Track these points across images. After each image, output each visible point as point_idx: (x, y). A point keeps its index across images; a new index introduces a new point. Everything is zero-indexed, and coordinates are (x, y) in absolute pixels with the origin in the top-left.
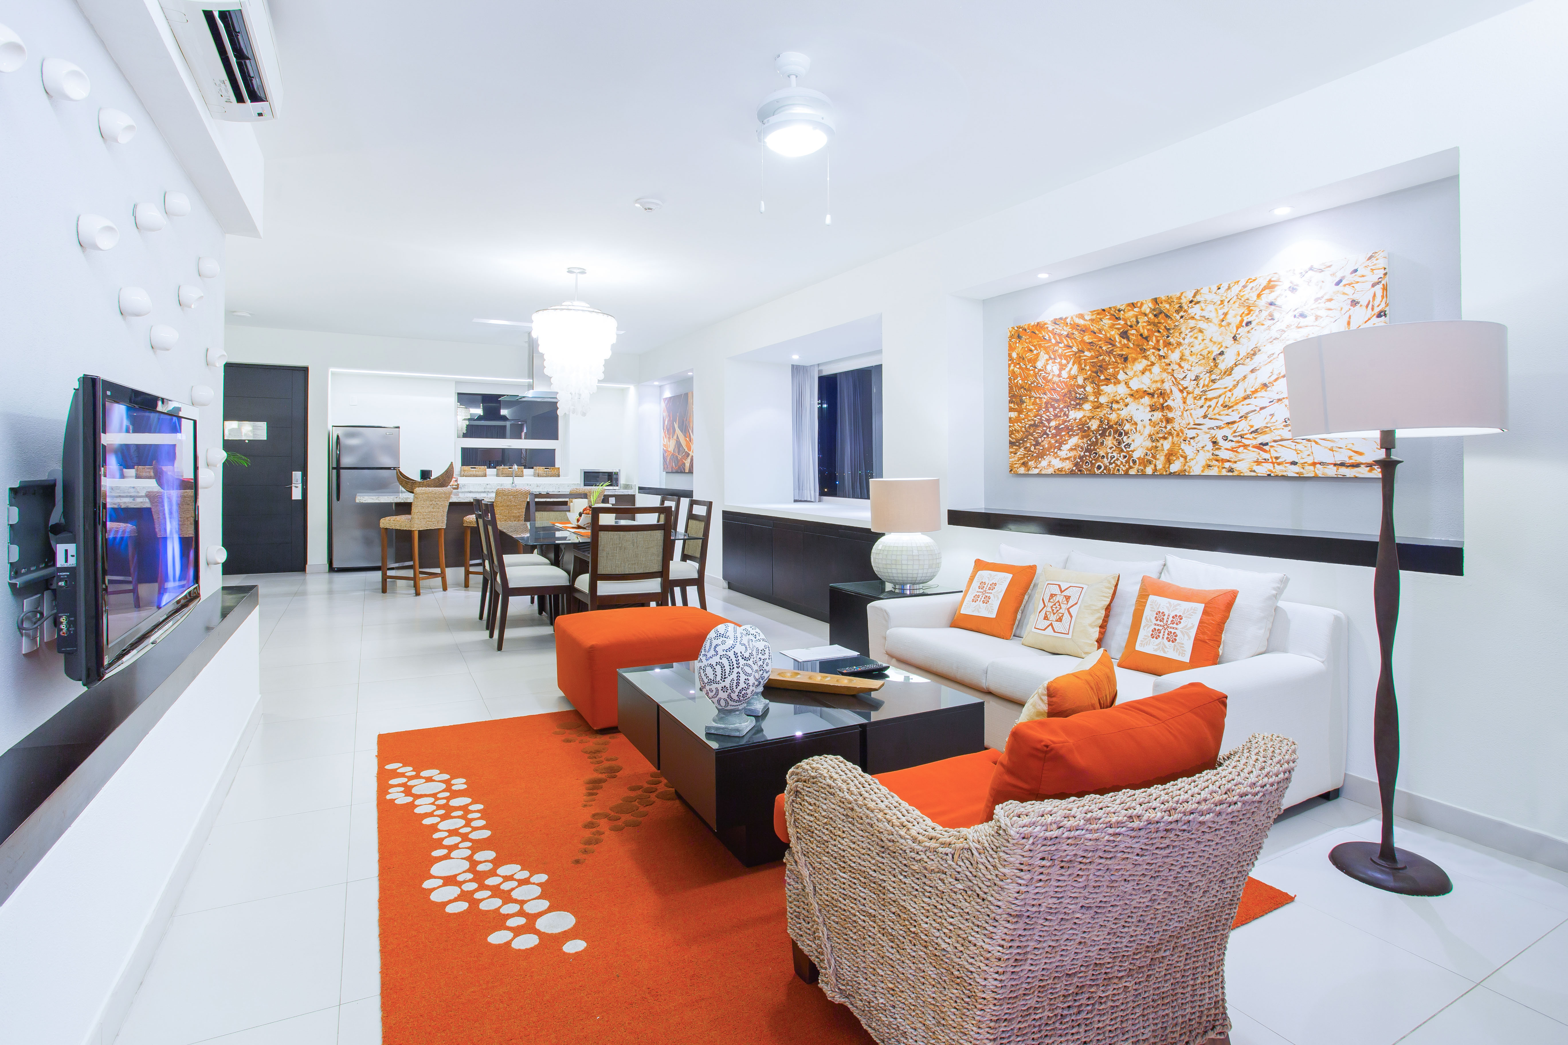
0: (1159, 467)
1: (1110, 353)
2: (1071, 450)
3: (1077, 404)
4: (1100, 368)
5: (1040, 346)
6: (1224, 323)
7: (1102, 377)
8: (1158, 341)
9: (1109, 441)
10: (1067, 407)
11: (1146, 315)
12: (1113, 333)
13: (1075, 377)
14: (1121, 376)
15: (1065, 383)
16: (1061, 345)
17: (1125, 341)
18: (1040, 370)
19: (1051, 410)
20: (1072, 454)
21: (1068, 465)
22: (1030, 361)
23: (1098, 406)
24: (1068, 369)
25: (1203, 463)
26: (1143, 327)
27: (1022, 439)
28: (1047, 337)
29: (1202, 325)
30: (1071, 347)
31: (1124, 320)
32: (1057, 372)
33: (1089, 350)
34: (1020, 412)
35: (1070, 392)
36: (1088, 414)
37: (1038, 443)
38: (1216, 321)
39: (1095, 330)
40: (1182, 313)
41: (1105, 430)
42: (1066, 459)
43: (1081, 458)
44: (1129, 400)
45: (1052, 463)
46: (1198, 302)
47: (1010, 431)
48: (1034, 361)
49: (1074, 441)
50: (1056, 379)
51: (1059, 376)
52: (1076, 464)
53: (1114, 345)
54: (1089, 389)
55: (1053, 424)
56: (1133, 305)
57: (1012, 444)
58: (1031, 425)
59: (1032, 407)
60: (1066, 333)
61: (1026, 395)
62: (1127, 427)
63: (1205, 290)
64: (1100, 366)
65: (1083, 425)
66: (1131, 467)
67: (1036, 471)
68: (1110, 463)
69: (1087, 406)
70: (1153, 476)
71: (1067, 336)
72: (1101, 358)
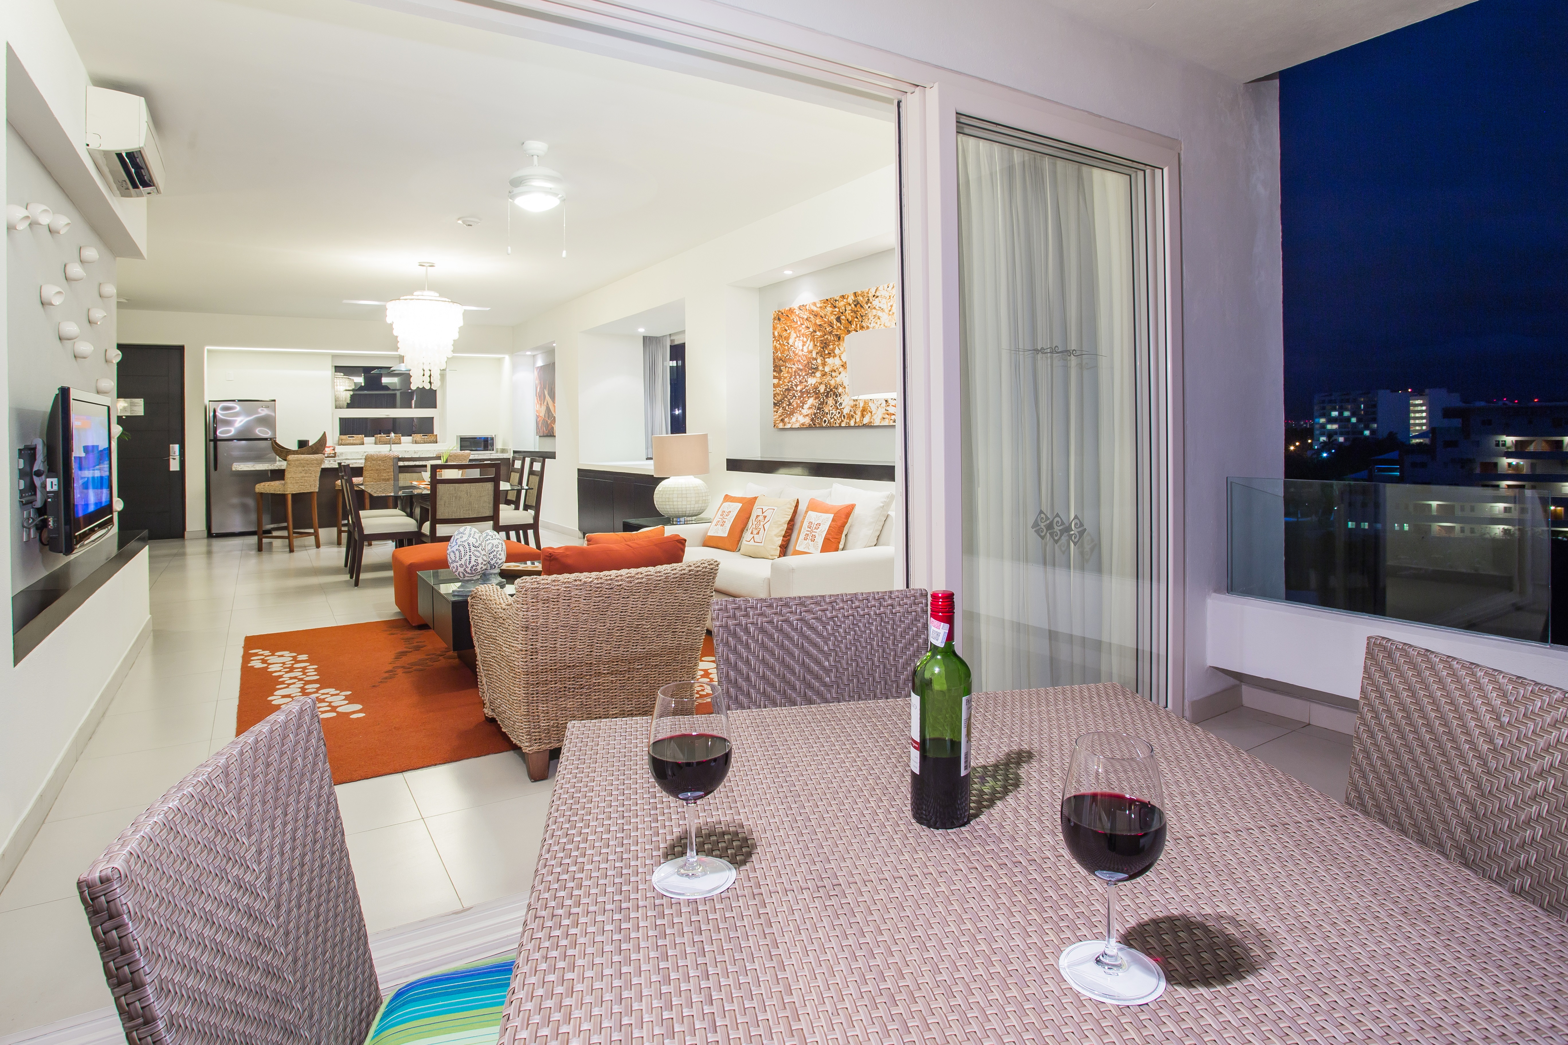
0: (858, 420)
1: (831, 333)
2: (810, 408)
3: (813, 372)
4: (825, 344)
5: (791, 327)
6: (891, 313)
7: (826, 352)
8: (857, 325)
9: (831, 401)
10: (807, 375)
11: (850, 305)
12: (832, 318)
13: (811, 352)
14: (837, 351)
15: (806, 356)
16: (803, 326)
17: (839, 324)
18: (791, 346)
19: (798, 377)
20: (809, 412)
21: (807, 421)
22: (785, 338)
23: (824, 374)
24: (807, 345)
25: (880, 416)
26: (849, 315)
27: (781, 401)
28: (795, 320)
29: (880, 313)
30: (809, 328)
31: (839, 308)
32: (801, 348)
33: (819, 330)
34: (780, 379)
35: (808, 363)
36: (819, 381)
37: (790, 404)
38: (887, 311)
39: (823, 315)
40: (869, 305)
41: (828, 393)
42: (807, 415)
43: (815, 414)
44: (841, 369)
45: (800, 419)
46: (877, 297)
47: (774, 395)
48: (787, 338)
49: (811, 401)
50: (800, 353)
51: (802, 350)
52: (812, 420)
53: (833, 327)
54: (819, 361)
55: (799, 388)
56: (843, 297)
57: (775, 404)
58: (786, 389)
59: (786, 375)
60: (806, 317)
61: (783, 366)
62: (840, 390)
63: (881, 288)
64: (825, 343)
65: (816, 389)
66: (842, 421)
67: (788, 426)
68: (831, 418)
69: (818, 374)
70: (854, 427)
71: (807, 319)
72: (826, 337)
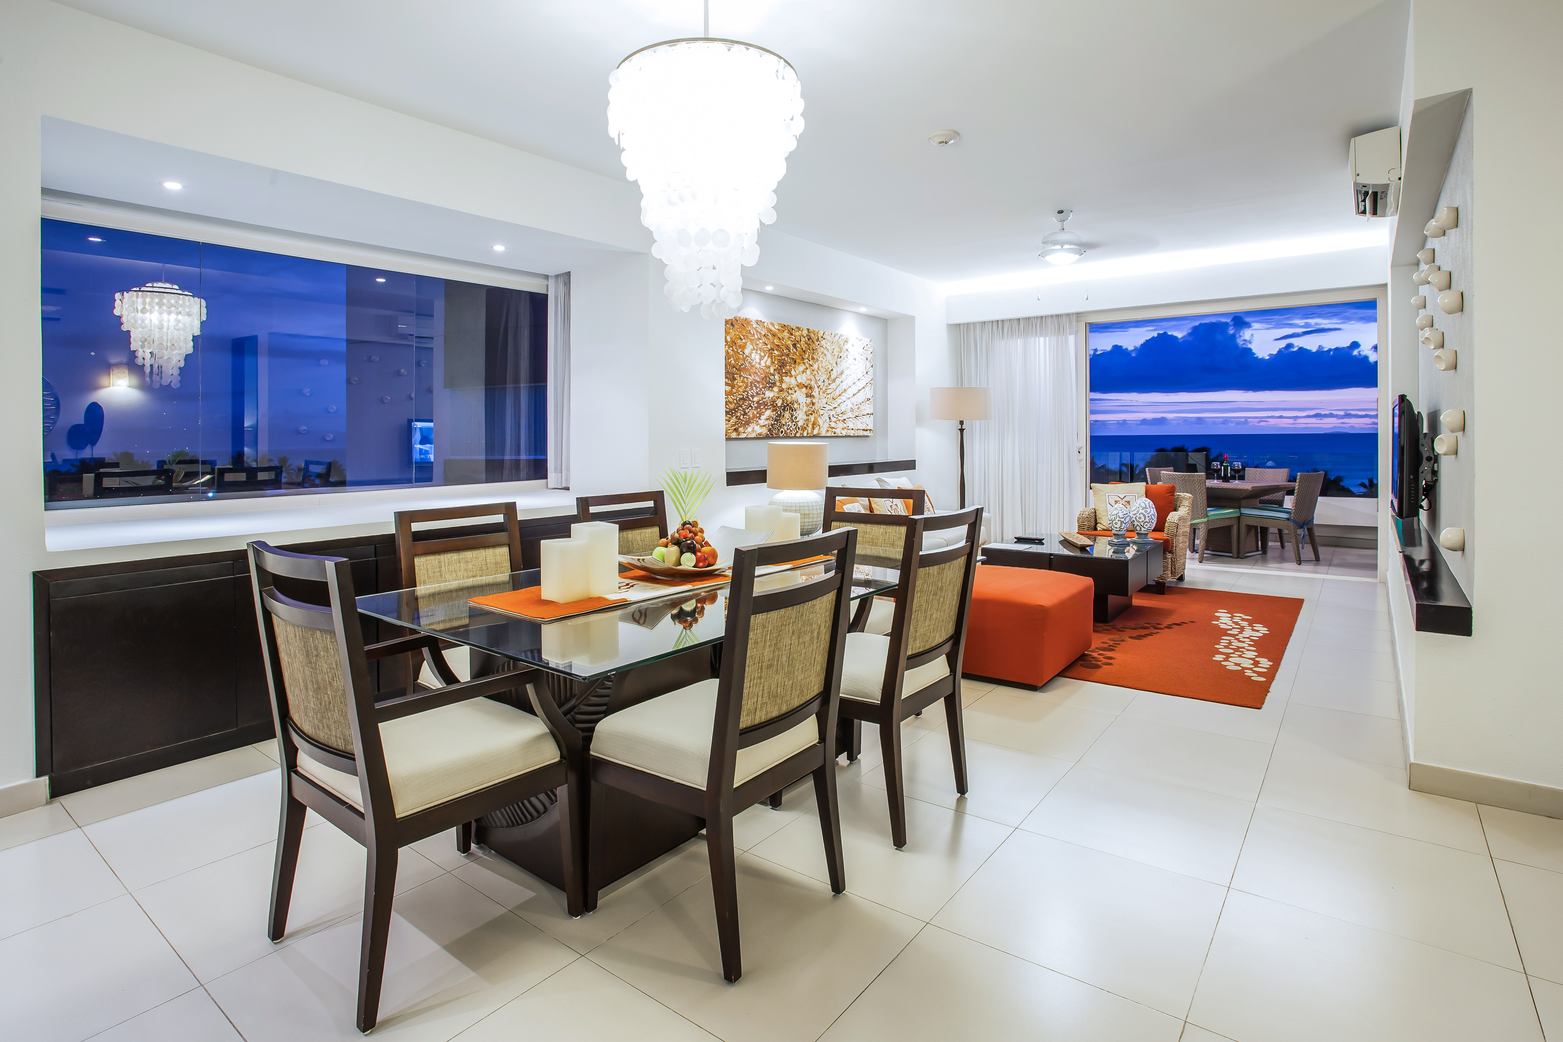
0: (809, 432)
1: (788, 355)
2: (767, 419)
3: (770, 387)
4: (783, 364)
5: (748, 338)
6: (833, 354)
7: (784, 371)
8: (809, 355)
9: (787, 414)
10: (764, 388)
11: (804, 337)
12: (789, 343)
13: (769, 367)
14: (793, 372)
15: (763, 370)
16: (761, 341)
17: (795, 350)
18: (747, 356)
19: (754, 388)
20: (767, 422)
21: (764, 431)
22: (740, 346)
23: (781, 390)
24: (765, 360)
25: (826, 429)
26: (803, 344)
27: (734, 409)
28: (752, 332)
29: (826, 352)
30: (767, 345)
31: (795, 336)
32: (758, 361)
33: (777, 350)
34: (733, 387)
35: (766, 377)
36: (776, 395)
37: (745, 414)
38: (831, 352)
39: (781, 338)
40: (819, 342)
41: (785, 407)
42: (764, 426)
43: (772, 425)
44: (796, 388)
45: (757, 428)
46: (824, 339)
47: (726, 402)
48: (743, 347)
49: (768, 413)
50: (757, 366)
51: (760, 364)
52: (769, 430)
53: (790, 351)
54: (777, 377)
55: (755, 399)
56: (798, 328)
57: (727, 413)
58: (740, 399)
59: (741, 384)
60: (764, 333)
61: (737, 374)
62: (796, 406)
63: (826, 333)
64: (783, 363)
65: (774, 402)
66: (797, 432)
67: (744, 436)
68: (788, 429)
69: (776, 389)
70: (807, 437)
71: (765, 335)
72: (783, 357)
